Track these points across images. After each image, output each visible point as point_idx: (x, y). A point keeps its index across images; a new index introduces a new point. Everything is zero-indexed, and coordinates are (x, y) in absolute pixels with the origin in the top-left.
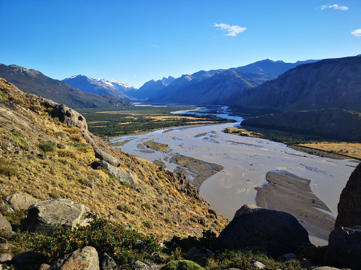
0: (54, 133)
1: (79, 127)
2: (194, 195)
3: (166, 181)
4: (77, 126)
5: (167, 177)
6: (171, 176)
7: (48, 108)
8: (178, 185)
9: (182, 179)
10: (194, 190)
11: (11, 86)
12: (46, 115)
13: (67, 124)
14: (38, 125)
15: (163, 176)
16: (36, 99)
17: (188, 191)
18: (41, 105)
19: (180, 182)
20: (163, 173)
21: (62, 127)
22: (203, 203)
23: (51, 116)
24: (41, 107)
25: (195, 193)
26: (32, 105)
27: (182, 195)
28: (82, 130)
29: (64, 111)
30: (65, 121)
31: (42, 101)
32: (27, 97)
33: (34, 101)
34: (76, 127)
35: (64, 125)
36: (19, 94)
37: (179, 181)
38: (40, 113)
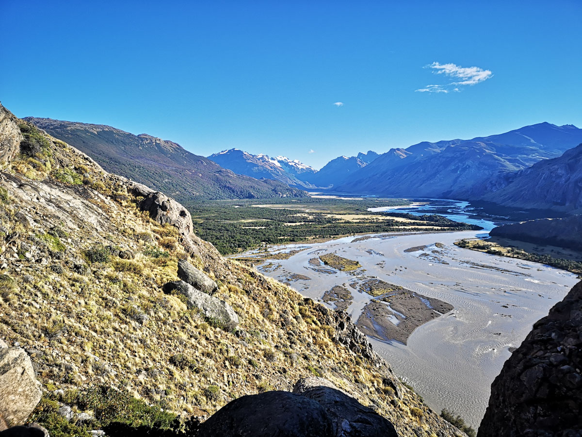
0: (134, 235)
1: (177, 227)
2: (362, 350)
3: (313, 321)
4: (174, 225)
5: (315, 316)
6: (324, 315)
7: (137, 198)
8: (334, 330)
9: (344, 320)
10: (364, 342)
11: (92, 164)
12: (133, 207)
13: (160, 222)
14: (114, 222)
15: (310, 313)
16: (123, 184)
17: (351, 342)
18: (128, 193)
19: (339, 326)
20: (310, 307)
21: (152, 227)
22: (378, 365)
23: (139, 209)
24: (127, 194)
25: (364, 347)
26: (115, 192)
27: (337, 350)
28: (181, 231)
29: (158, 201)
30: (158, 217)
31: (131, 187)
32: (111, 180)
33: (119, 185)
34: (172, 227)
35: (156, 223)
36: (100, 176)
37: (336, 324)
38: (124, 203)
